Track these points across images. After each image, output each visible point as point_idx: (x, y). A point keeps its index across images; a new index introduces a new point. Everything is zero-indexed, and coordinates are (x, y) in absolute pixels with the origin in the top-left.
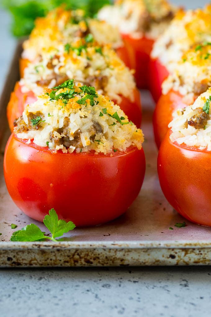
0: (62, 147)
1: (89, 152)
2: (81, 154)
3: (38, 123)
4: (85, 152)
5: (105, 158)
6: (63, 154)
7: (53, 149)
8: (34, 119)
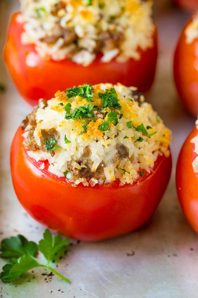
0: (82, 180)
1: (114, 182)
2: (104, 185)
3: (53, 147)
4: (109, 183)
5: (131, 188)
6: (83, 188)
7: (72, 181)
8: (48, 142)
